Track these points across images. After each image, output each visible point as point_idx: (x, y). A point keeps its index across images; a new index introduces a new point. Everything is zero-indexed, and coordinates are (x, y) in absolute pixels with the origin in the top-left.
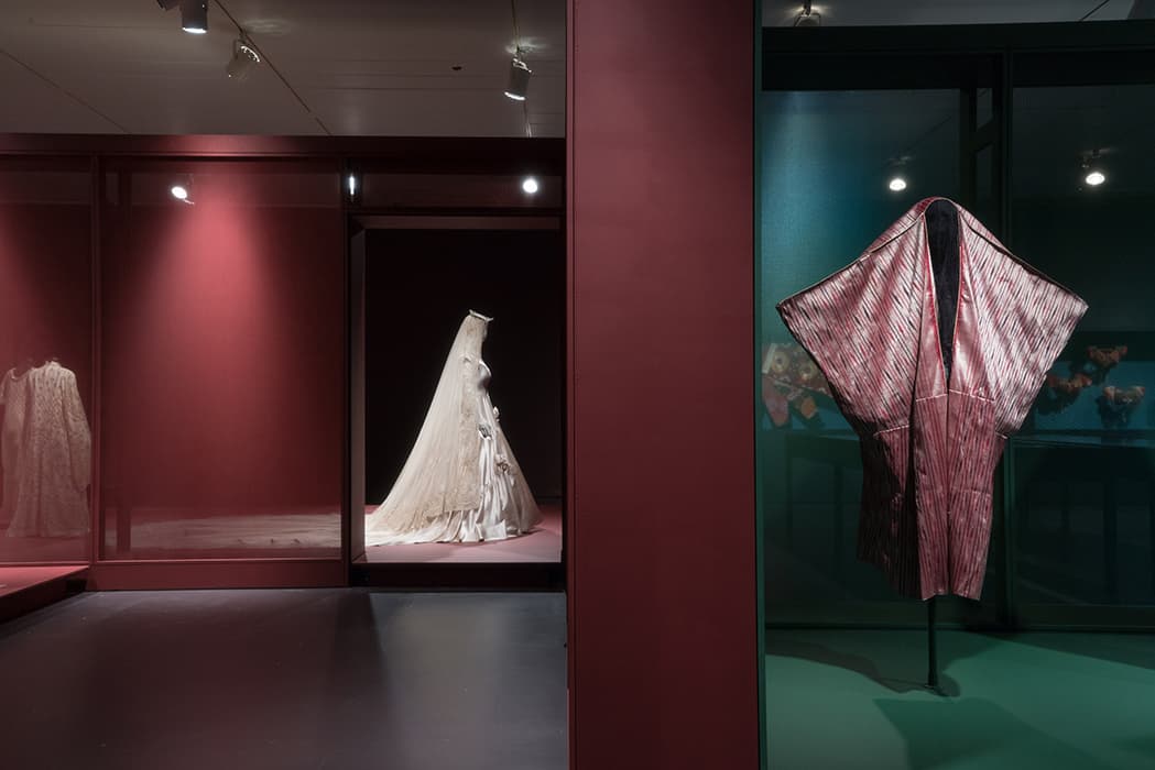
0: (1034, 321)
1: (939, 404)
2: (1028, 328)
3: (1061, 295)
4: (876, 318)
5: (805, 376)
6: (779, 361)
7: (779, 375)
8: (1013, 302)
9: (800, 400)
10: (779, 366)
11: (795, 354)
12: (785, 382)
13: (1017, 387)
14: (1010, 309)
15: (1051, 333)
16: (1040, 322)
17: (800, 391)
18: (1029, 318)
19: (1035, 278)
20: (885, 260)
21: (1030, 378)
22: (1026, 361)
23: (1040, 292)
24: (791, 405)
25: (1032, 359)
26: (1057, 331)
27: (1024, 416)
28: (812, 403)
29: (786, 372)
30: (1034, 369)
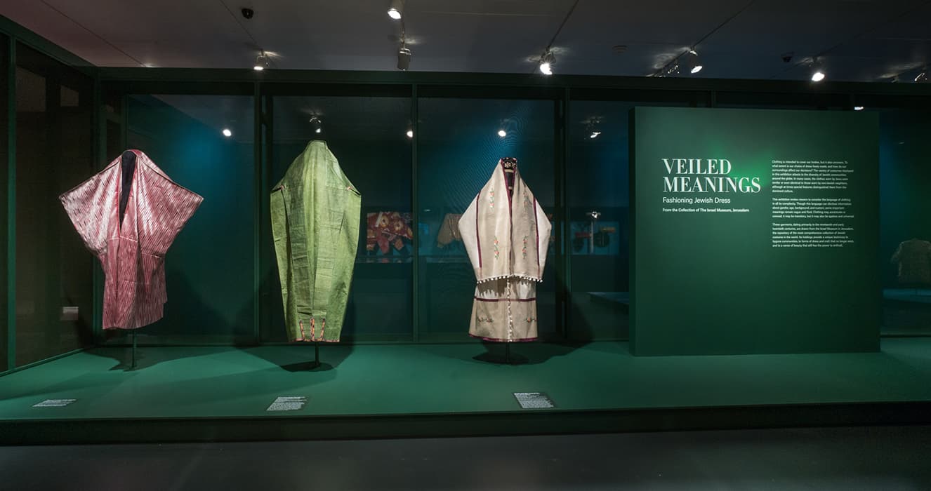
0: (172, 205)
1: (114, 242)
2: (170, 209)
3: (188, 194)
4: (99, 204)
5: (397, 228)
6: (384, 221)
7: (384, 228)
8: (162, 197)
9: (394, 241)
10: (384, 224)
11: (392, 217)
12: (387, 231)
13: (161, 234)
14: (161, 200)
15: (182, 210)
16: (175, 206)
17: (395, 236)
18: (170, 204)
19: (175, 186)
20: (104, 177)
21: (169, 231)
22: (168, 224)
23: (177, 193)
24: (390, 242)
25: (171, 222)
26: (185, 210)
27: (167, 248)
28: (401, 242)
29: (387, 226)
30: (172, 227)
